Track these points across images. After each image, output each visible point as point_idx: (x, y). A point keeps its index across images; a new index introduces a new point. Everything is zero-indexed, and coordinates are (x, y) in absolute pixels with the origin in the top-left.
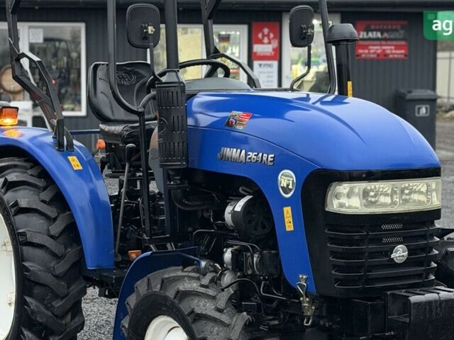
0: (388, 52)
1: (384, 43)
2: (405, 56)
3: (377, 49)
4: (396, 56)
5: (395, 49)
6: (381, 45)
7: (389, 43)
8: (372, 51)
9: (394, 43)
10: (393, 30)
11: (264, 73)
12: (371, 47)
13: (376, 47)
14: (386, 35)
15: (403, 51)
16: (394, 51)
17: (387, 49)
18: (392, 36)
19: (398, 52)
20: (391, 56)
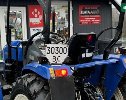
0: (93, 21)
1: (91, 16)
3: (88, 20)
4: (96, 23)
5: (96, 19)
6: (90, 18)
7: (93, 16)
8: (86, 21)
9: (95, 16)
10: (94, 10)
12: (86, 19)
13: (88, 19)
14: (92, 12)
15: (99, 20)
16: (95, 20)
17: (93, 19)
18: (94, 13)
19: (97, 21)
20: (94, 23)
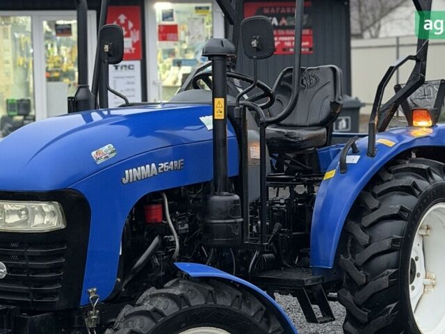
0: (288, 44)
1: (281, 32)
2: (310, 49)
11: (123, 78)
14: (284, 21)
15: (307, 43)
18: (292, 23)
20: (291, 50)
